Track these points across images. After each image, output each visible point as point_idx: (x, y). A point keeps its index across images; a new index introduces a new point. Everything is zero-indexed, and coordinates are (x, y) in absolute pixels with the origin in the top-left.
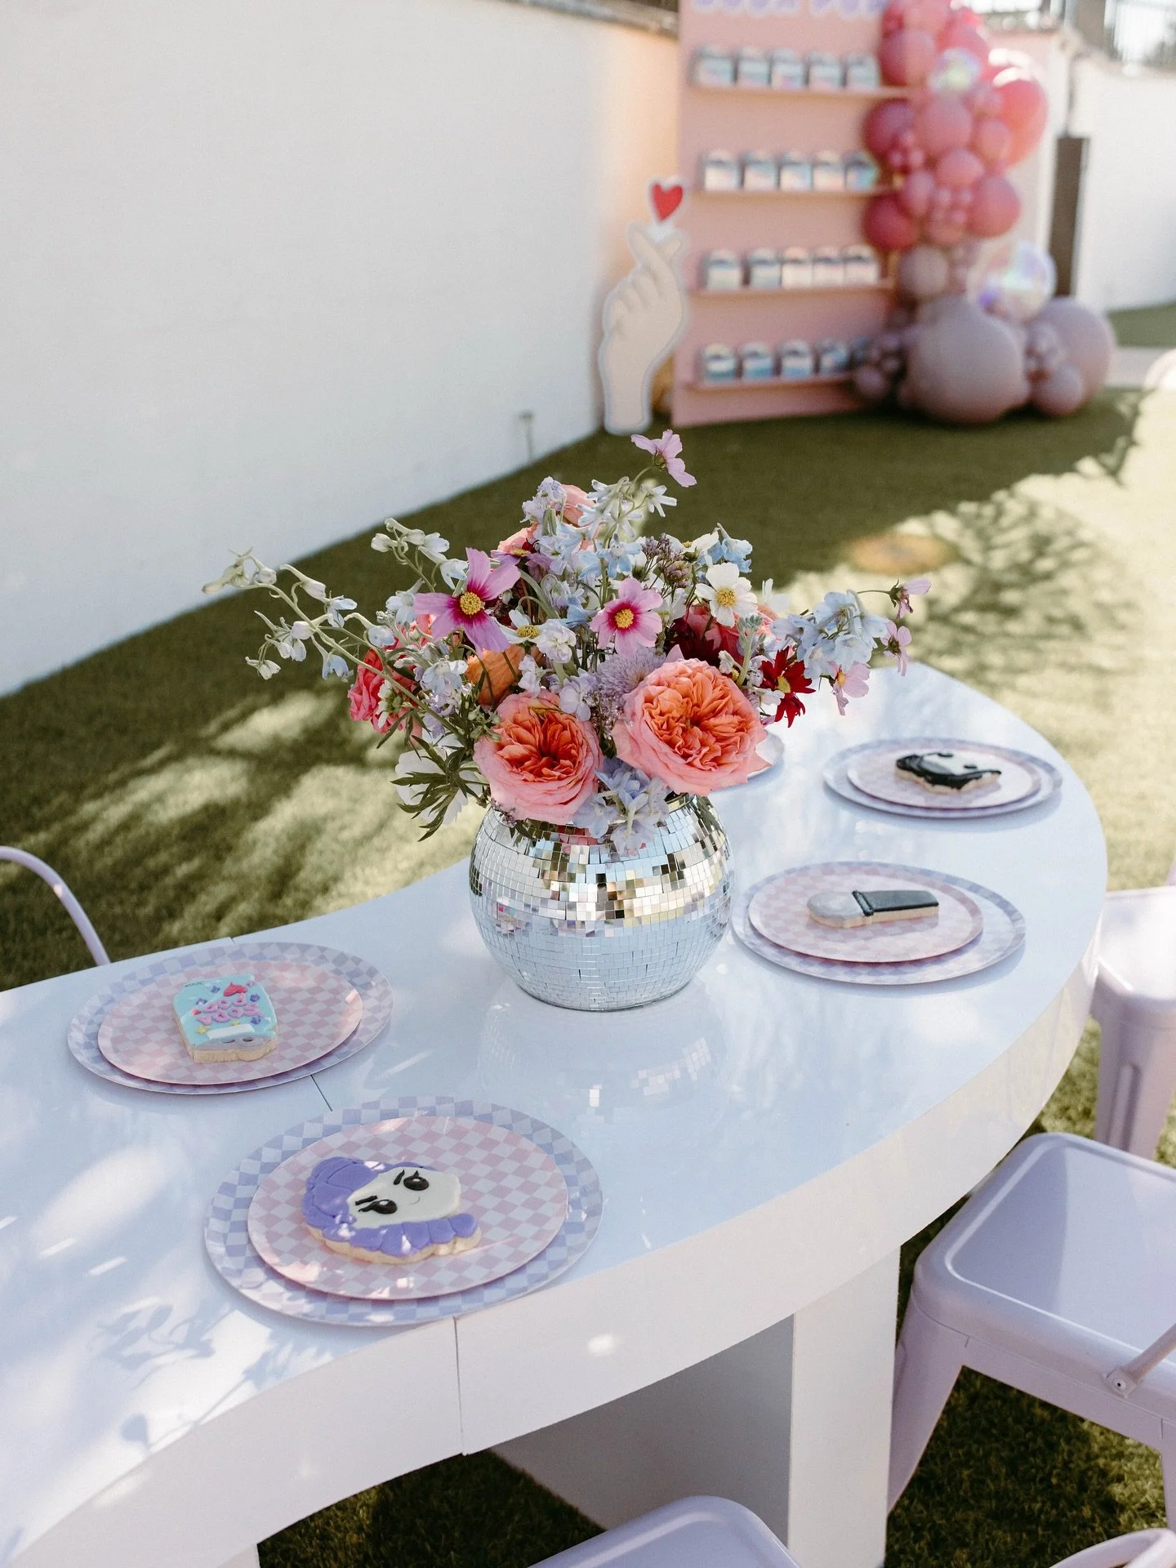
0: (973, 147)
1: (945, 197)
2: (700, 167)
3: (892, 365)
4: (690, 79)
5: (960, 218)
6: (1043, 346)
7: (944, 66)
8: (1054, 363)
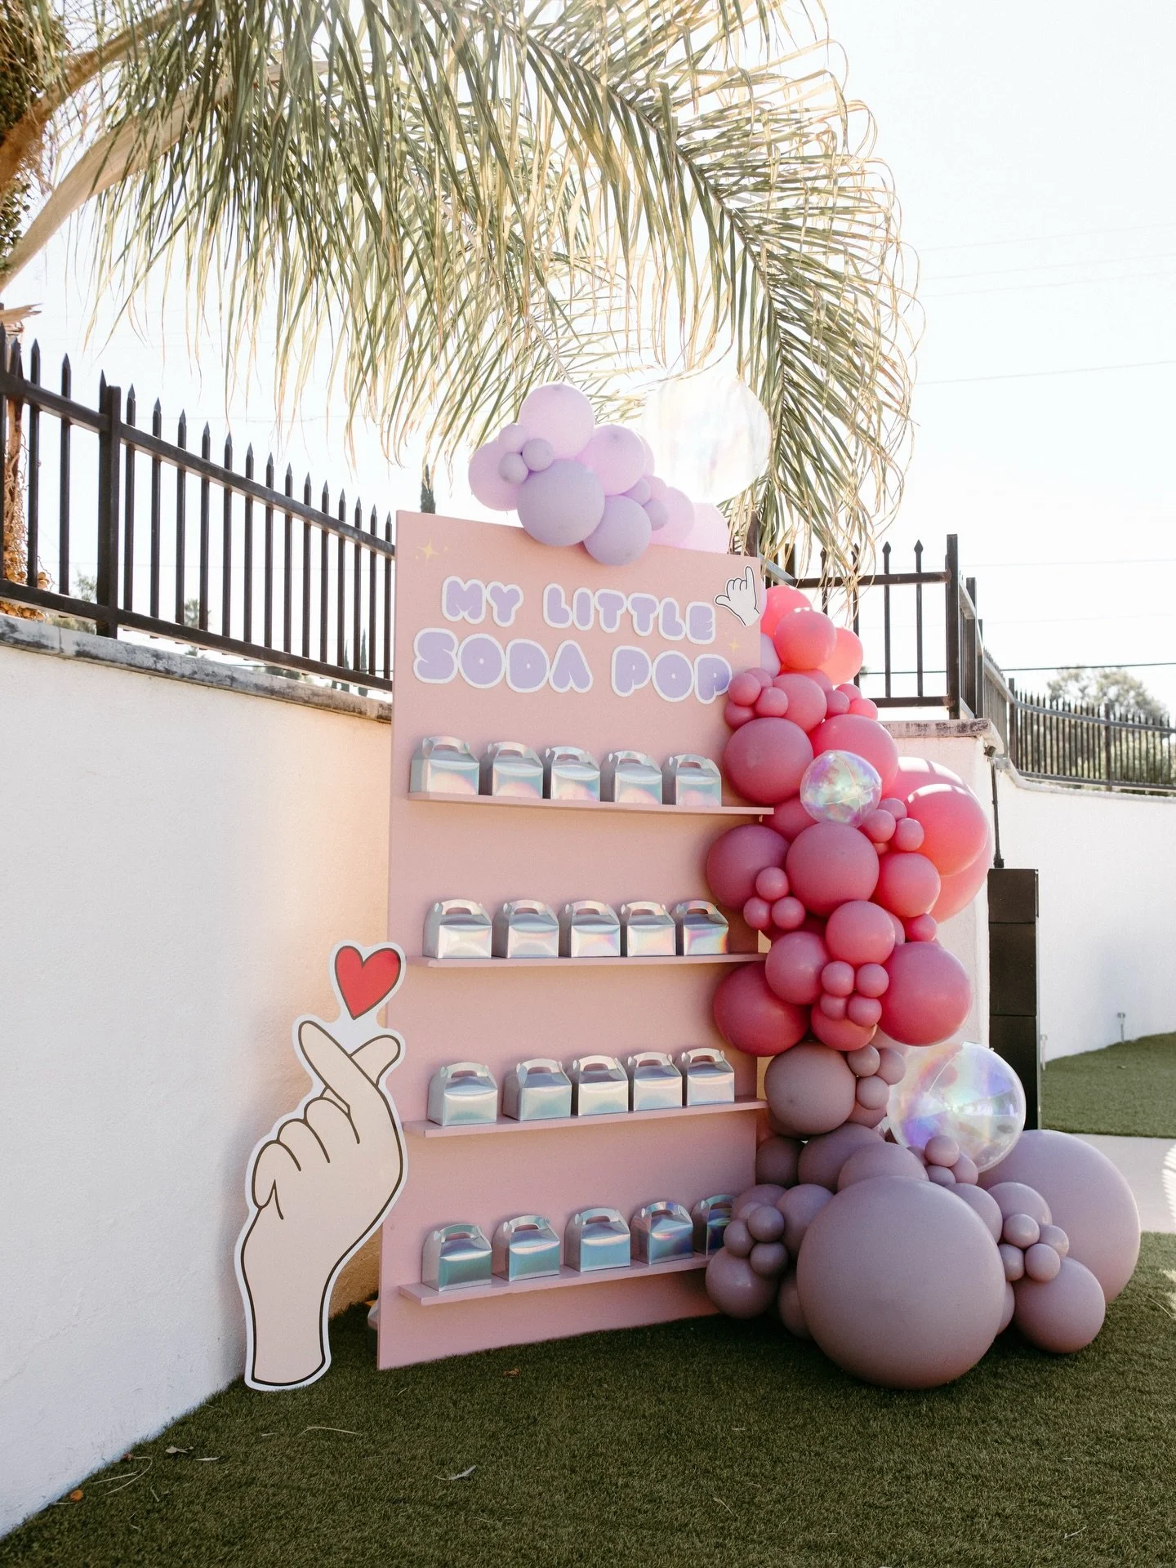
0: (881, 897)
1: (842, 977)
2: (428, 922)
3: (767, 1256)
4: (409, 785)
5: (871, 1010)
6: (1028, 1231)
7: (823, 775)
8: (1049, 1259)
